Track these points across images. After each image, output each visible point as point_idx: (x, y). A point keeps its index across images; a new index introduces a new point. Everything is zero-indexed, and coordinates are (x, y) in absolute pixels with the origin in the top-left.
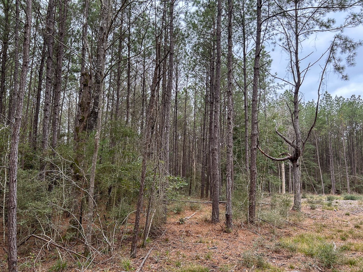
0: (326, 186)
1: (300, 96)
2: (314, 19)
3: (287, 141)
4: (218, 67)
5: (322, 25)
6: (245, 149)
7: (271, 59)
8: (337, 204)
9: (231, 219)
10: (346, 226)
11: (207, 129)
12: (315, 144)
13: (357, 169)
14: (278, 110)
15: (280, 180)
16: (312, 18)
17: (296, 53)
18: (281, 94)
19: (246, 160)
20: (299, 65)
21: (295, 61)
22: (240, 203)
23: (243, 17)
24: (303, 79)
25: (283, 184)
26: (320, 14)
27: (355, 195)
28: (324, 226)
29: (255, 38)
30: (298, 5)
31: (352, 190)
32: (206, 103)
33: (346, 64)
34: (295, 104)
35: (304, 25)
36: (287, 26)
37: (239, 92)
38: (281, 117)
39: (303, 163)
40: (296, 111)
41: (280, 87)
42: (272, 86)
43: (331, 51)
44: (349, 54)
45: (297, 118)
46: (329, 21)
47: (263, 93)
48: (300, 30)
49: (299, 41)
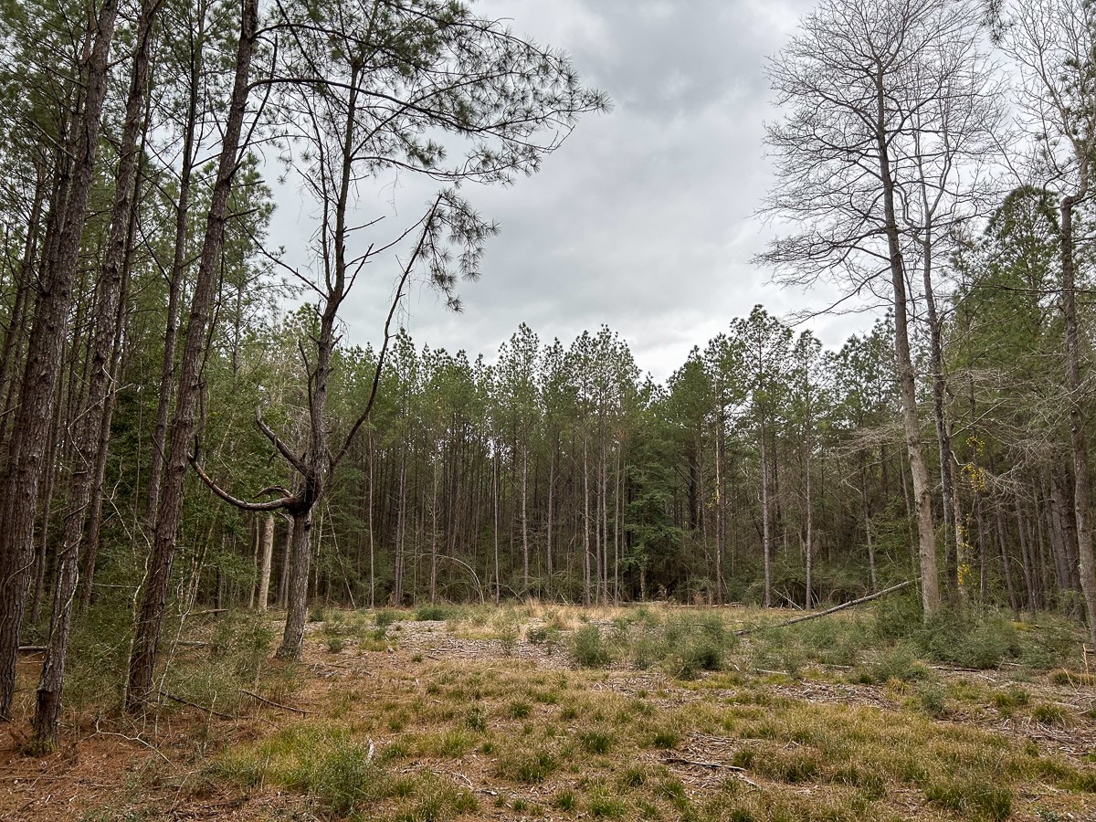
0: (380, 585)
1: (338, 331)
2: (395, 130)
3: (286, 454)
4: (79, 178)
5: (414, 152)
6: (151, 469)
7: (271, 202)
8: (398, 633)
9: (58, 707)
10: (408, 692)
11: (13, 382)
12: (365, 468)
13: (458, 538)
14: (277, 358)
15: (255, 569)
16: (392, 124)
17: (341, 207)
18: (290, 312)
19: (148, 504)
20: (346, 242)
21: (335, 229)
22: (103, 649)
23: (196, 46)
24: (351, 285)
25: (264, 579)
26: (413, 121)
27: (445, 606)
28: (353, 698)
29: (224, 127)
30: (359, 74)
31: (441, 594)
32: (20, 290)
33: (459, 270)
34: (320, 349)
35: (370, 136)
36: (326, 123)
37: (156, 278)
38: (283, 381)
39: (328, 519)
40: (322, 370)
41: (288, 293)
42: (267, 284)
43: (427, 228)
44: (468, 248)
45: (323, 389)
46: (430, 148)
47: (236, 297)
48: (357, 147)
49: (351, 177)
